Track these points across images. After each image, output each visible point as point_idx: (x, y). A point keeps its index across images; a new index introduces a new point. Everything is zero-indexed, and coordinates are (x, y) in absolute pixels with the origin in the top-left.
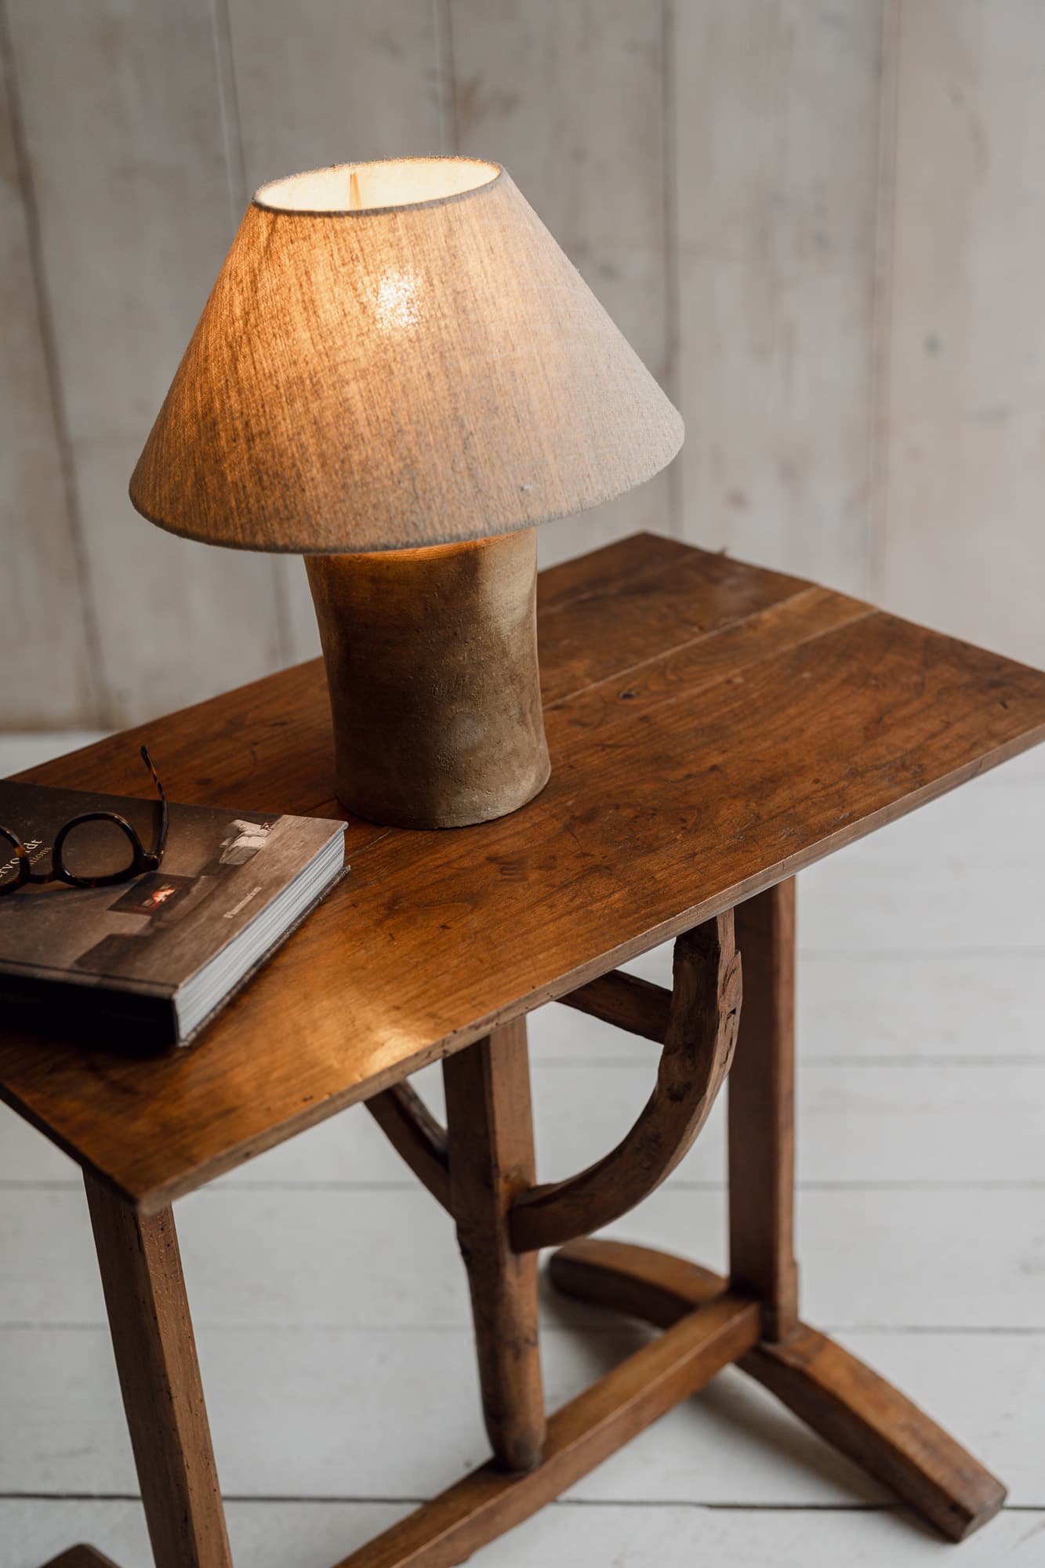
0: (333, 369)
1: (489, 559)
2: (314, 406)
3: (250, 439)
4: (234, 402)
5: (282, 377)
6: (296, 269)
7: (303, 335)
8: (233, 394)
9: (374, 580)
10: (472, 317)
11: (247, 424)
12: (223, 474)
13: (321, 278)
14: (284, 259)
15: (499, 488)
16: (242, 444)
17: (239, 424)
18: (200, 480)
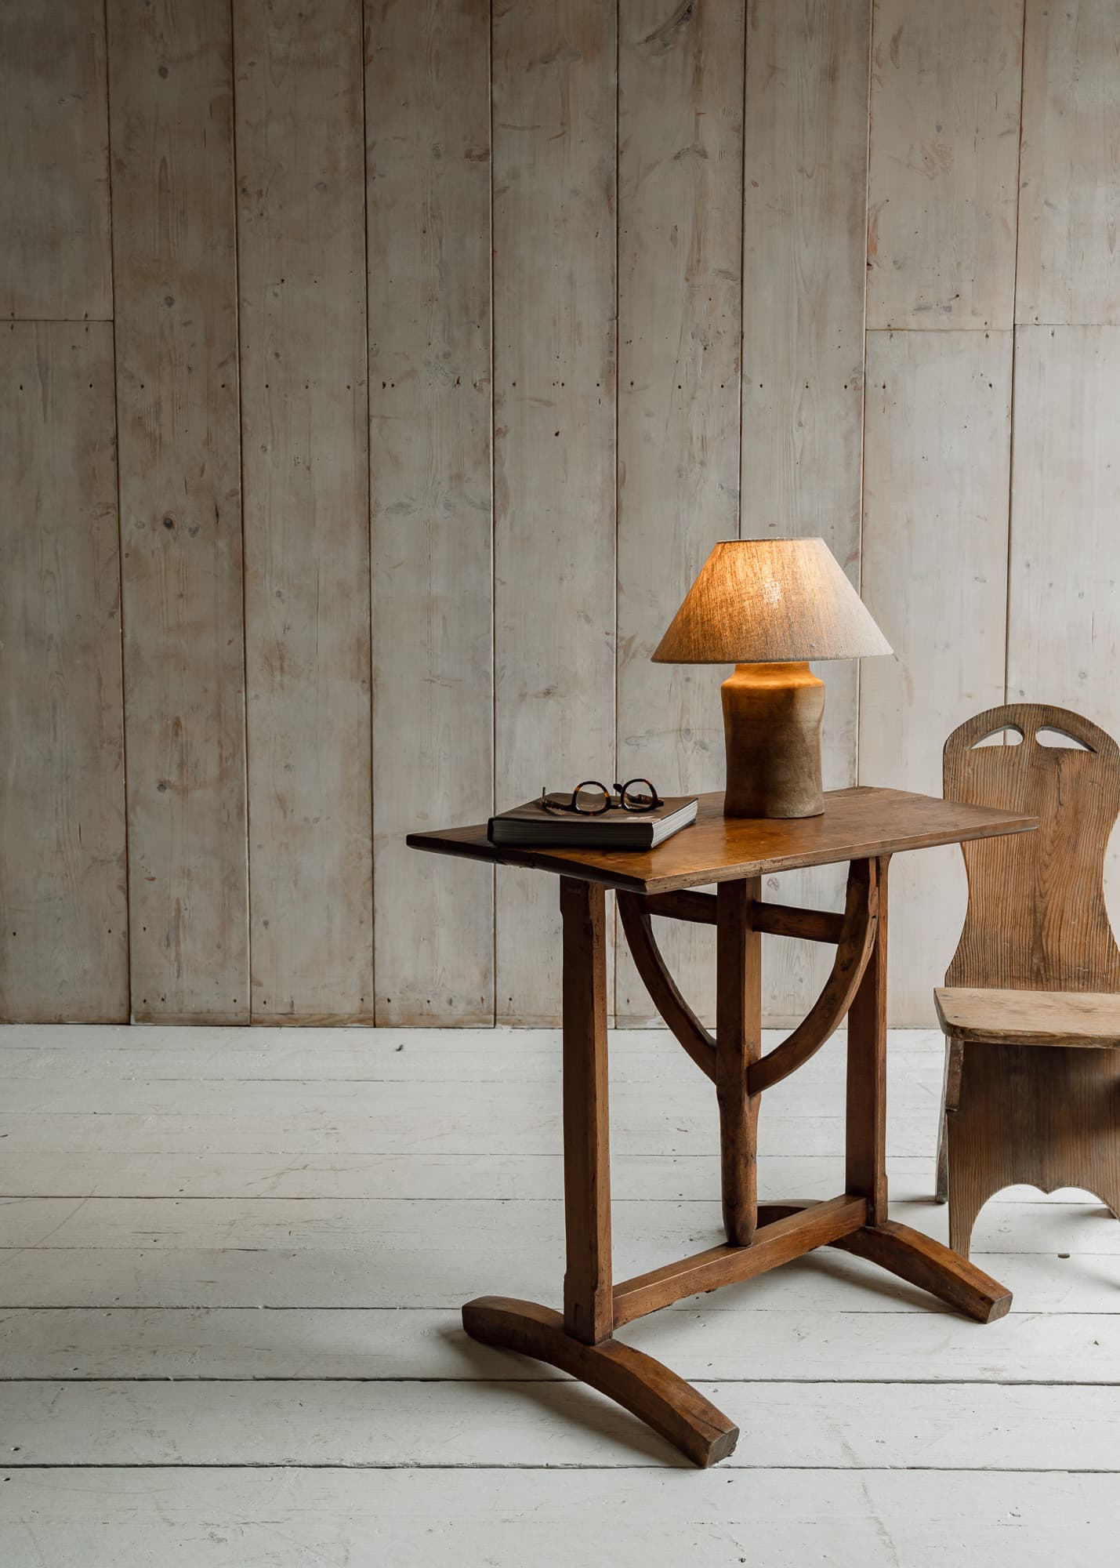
0: (740, 596)
1: (800, 694)
2: (730, 609)
3: (703, 623)
4: (699, 611)
5: (719, 600)
6: (730, 560)
7: (729, 584)
8: (699, 608)
9: (749, 698)
10: (799, 582)
11: (702, 618)
12: (690, 638)
13: (739, 564)
14: (726, 558)
15: (802, 644)
16: (700, 625)
17: (699, 618)
18: (680, 642)
